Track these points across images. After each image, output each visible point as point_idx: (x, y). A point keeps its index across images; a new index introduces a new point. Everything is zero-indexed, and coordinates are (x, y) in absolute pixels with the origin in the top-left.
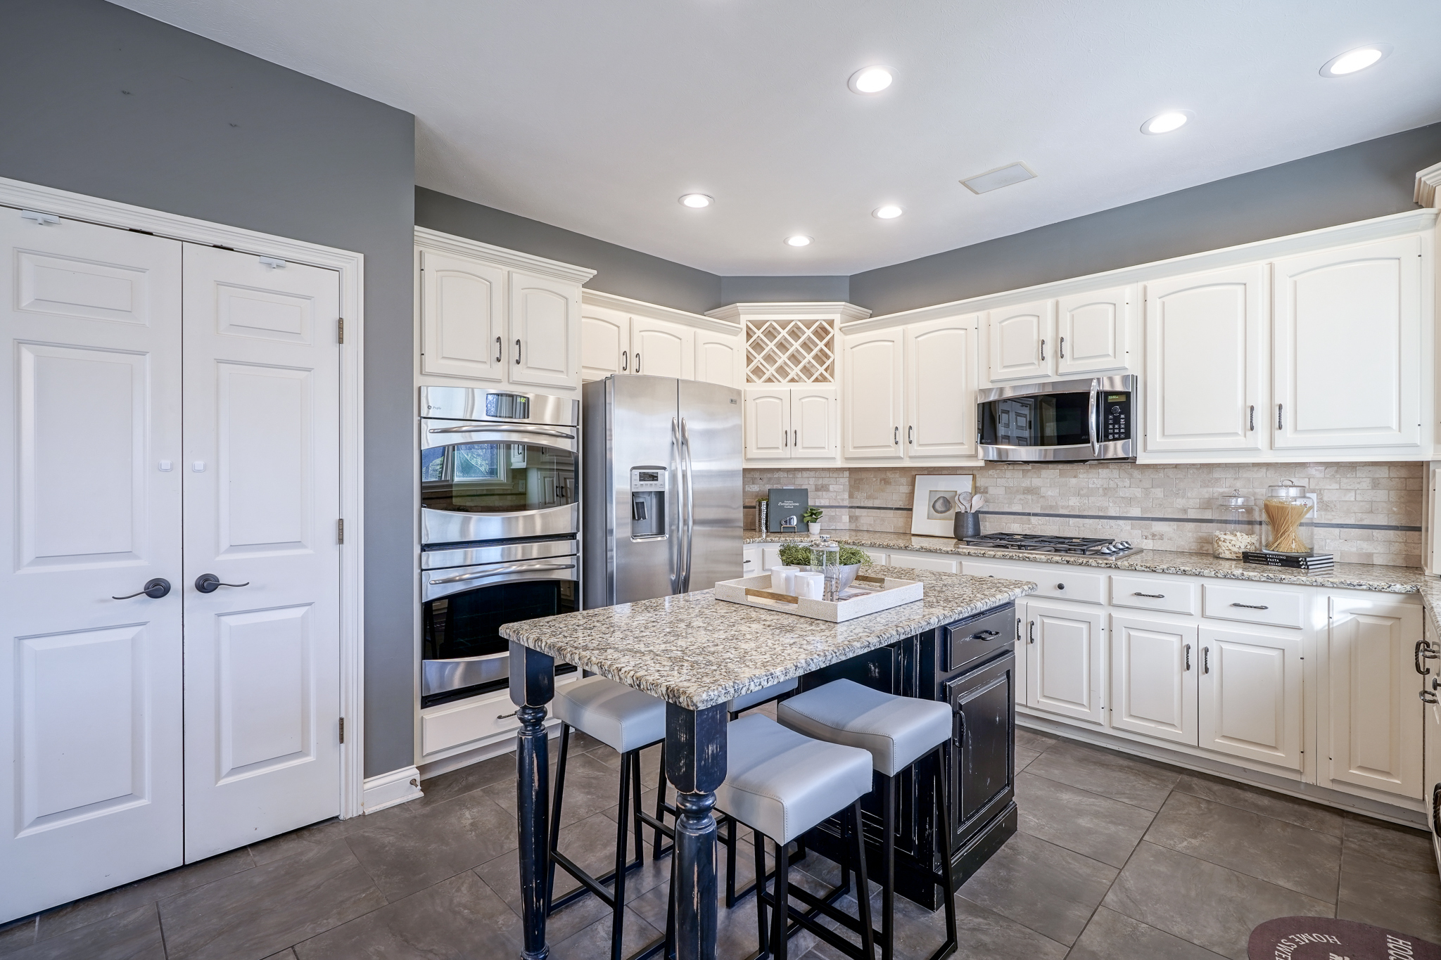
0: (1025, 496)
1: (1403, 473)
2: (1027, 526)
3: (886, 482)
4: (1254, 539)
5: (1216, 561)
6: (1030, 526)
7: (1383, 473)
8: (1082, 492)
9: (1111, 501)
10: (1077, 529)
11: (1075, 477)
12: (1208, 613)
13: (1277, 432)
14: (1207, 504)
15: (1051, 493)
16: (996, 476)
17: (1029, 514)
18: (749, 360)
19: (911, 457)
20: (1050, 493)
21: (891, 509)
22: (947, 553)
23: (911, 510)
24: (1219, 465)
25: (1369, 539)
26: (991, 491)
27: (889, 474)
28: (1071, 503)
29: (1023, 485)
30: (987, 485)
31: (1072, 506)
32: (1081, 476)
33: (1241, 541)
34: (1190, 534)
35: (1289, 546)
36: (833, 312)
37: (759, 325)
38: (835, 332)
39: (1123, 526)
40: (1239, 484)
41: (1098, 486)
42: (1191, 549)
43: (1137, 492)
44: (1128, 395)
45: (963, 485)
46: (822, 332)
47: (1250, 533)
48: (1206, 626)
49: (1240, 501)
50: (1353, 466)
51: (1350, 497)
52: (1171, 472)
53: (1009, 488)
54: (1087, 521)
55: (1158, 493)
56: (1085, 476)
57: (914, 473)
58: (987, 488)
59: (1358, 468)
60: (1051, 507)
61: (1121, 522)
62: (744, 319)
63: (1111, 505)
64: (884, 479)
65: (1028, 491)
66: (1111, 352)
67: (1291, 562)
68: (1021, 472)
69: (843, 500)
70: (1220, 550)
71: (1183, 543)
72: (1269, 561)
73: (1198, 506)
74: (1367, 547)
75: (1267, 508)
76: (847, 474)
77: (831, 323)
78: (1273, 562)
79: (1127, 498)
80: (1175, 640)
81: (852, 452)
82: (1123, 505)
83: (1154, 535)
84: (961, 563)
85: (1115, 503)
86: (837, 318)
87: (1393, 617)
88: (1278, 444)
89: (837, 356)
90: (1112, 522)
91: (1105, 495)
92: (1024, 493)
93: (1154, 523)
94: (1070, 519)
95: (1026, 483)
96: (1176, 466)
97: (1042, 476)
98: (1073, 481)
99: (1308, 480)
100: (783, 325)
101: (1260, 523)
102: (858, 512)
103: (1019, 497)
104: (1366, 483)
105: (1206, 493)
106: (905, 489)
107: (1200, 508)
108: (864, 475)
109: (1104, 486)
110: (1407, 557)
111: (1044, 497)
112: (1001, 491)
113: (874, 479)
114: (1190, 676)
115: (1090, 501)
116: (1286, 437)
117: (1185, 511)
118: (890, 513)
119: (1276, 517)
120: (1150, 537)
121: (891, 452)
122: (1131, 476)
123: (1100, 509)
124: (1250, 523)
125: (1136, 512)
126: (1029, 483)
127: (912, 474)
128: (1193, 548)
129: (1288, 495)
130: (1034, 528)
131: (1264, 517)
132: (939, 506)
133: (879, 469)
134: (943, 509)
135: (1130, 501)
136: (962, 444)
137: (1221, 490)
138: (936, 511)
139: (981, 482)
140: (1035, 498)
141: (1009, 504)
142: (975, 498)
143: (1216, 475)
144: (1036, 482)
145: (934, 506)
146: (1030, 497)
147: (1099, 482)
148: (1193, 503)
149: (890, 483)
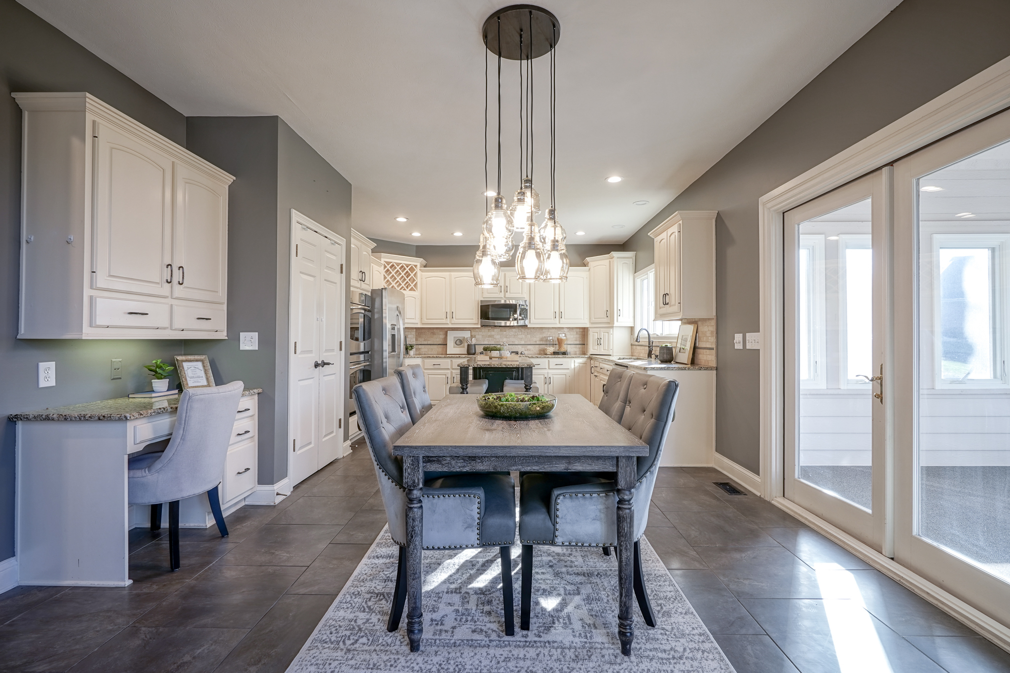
1: (582, 330)
3: (434, 334)
4: (554, 348)
5: (548, 354)
7: (578, 330)
8: (507, 337)
12: (550, 368)
13: (561, 319)
14: (541, 340)
15: (498, 337)
16: (479, 331)
18: (385, 278)
19: (452, 324)
21: (436, 345)
23: (447, 345)
24: (544, 328)
25: (576, 348)
26: (477, 337)
27: (435, 330)
28: (504, 340)
32: (507, 331)
33: (551, 349)
34: (537, 349)
35: (563, 350)
36: (417, 262)
37: (388, 263)
38: (418, 270)
40: (549, 333)
43: (524, 336)
44: (526, 305)
45: (467, 334)
46: (412, 269)
47: (553, 347)
48: (550, 371)
49: (551, 338)
50: (573, 328)
51: (572, 337)
52: (532, 330)
53: (483, 335)
55: (529, 336)
57: (446, 330)
58: (475, 335)
60: (498, 342)
61: (519, 346)
62: (383, 261)
64: (433, 333)
65: (490, 336)
66: (521, 292)
67: (564, 353)
68: (488, 330)
69: (413, 341)
71: (535, 352)
72: (560, 353)
74: (575, 350)
75: (558, 339)
76: (415, 330)
77: (416, 266)
80: (543, 376)
81: (425, 321)
82: (519, 340)
83: (528, 350)
85: (517, 340)
86: (419, 265)
87: (585, 363)
88: (561, 322)
89: (418, 280)
90: (516, 346)
91: (514, 337)
93: (528, 346)
95: (489, 334)
96: (534, 328)
97: (495, 331)
98: (505, 333)
99: (565, 332)
100: (398, 264)
101: (556, 344)
102: (420, 346)
103: (487, 339)
104: (575, 333)
105: (541, 336)
106: (442, 336)
108: (423, 331)
109: (514, 335)
110: (583, 352)
111: (495, 338)
112: (481, 337)
113: (428, 332)
114: (546, 385)
115: (510, 340)
116: (562, 320)
117: (536, 342)
118: (436, 346)
119: (560, 342)
121: (444, 321)
122: (521, 331)
123: (513, 342)
124: (553, 344)
125: (523, 343)
127: (446, 331)
128: (538, 353)
129: (562, 336)
131: (557, 343)
132: (458, 342)
134: (459, 344)
135: (521, 339)
136: (473, 319)
137: (545, 335)
138: (457, 345)
139: (473, 333)
140: (492, 339)
141: (484, 341)
142: (473, 339)
143: (543, 331)
144: (493, 333)
145: (456, 343)
146: (490, 339)
147: (512, 333)
148: (538, 339)
149: (435, 334)
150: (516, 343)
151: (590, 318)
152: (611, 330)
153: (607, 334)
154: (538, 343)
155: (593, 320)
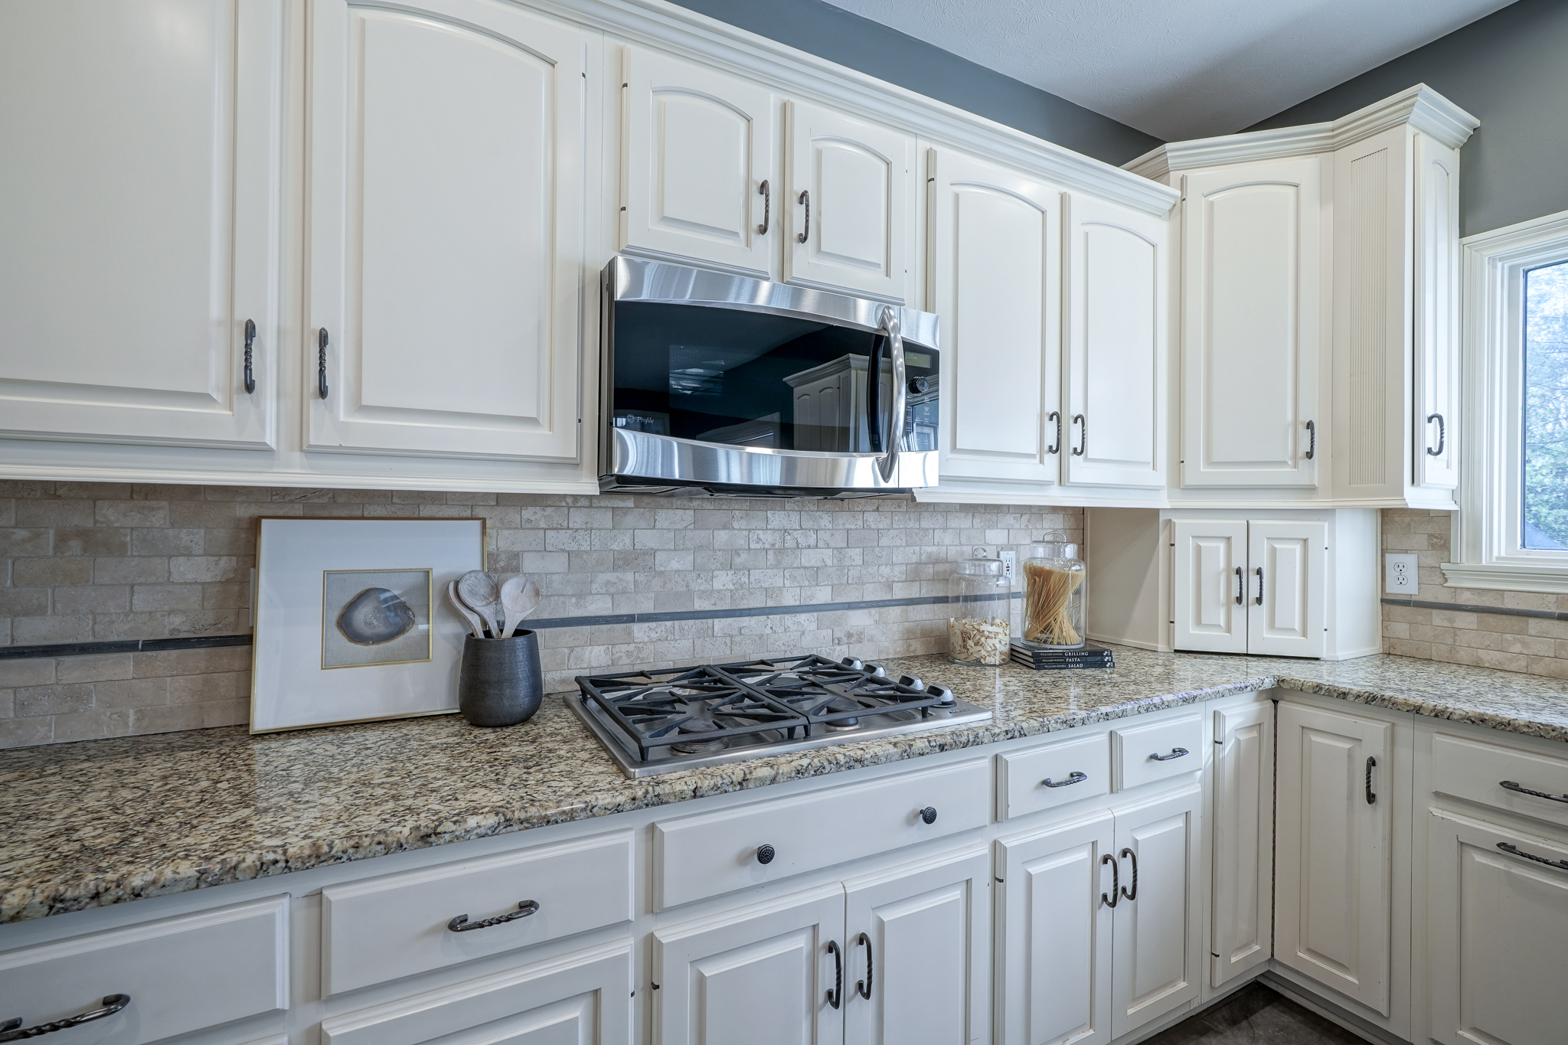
0: (620, 575)
1: (1072, 522)
2: (624, 648)
5: (1045, 677)
6: (631, 647)
7: (1060, 522)
8: (738, 561)
9: (787, 575)
10: (728, 640)
11: (725, 527)
13: (1072, 459)
14: (920, 573)
16: (543, 525)
17: (631, 619)
19: (314, 451)
20: (675, 565)
22: (618, 809)
23: (243, 642)
26: (531, 564)
27: (111, 514)
28: (717, 585)
29: (614, 547)
30: (516, 548)
31: (719, 591)
32: (736, 525)
34: (895, 627)
39: (806, 624)
41: (767, 546)
42: (895, 653)
43: (827, 557)
44: (934, 355)
48: (1120, 808)
53: (578, 554)
54: (745, 621)
55: (855, 556)
56: (743, 524)
57: (244, 511)
58: (516, 555)
59: (1044, 515)
60: (677, 597)
61: (802, 617)
63: (787, 583)
64: (83, 534)
65: (626, 560)
66: (882, 262)
68: (610, 514)
70: (983, 653)
71: (886, 644)
72: (1069, 663)
73: (904, 577)
78: (1073, 663)
79: (812, 567)
82: (807, 583)
83: (849, 635)
84: (652, 829)
85: (793, 578)
90: (789, 619)
91: (777, 565)
92: (615, 568)
94: (716, 621)
95: (622, 542)
97: (658, 525)
98: (722, 536)
99: (1006, 531)
103: (603, 577)
105: (912, 555)
106: (199, 568)
107: (906, 581)
109: (777, 546)
111: (662, 573)
112: (557, 564)
113: (21, 534)
115: (752, 579)
117: (889, 586)
118: (122, 666)
120: (845, 639)
125: (823, 595)
126: (628, 541)
128: (898, 650)
130: (639, 650)
132: (367, 621)
133: (52, 491)
134: (381, 629)
135: (816, 573)
136: (533, 421)
137: (929, 549)
138: (356, 637)
139: (503, 541)
140: (641, 578)
141: (581, 596)
142: (509, 590)
143: (925, 524)
144: (647, 539)
145: (345, 624)
146: (629, 576)
147: (768, 538)
148: (898, 572)
149: (121, 550)
150: (789, 600)
151: (1178, 462)
152: (1326, 525)
153: (1298, 548)
154: (899, 592)
155: (1198, 471)
